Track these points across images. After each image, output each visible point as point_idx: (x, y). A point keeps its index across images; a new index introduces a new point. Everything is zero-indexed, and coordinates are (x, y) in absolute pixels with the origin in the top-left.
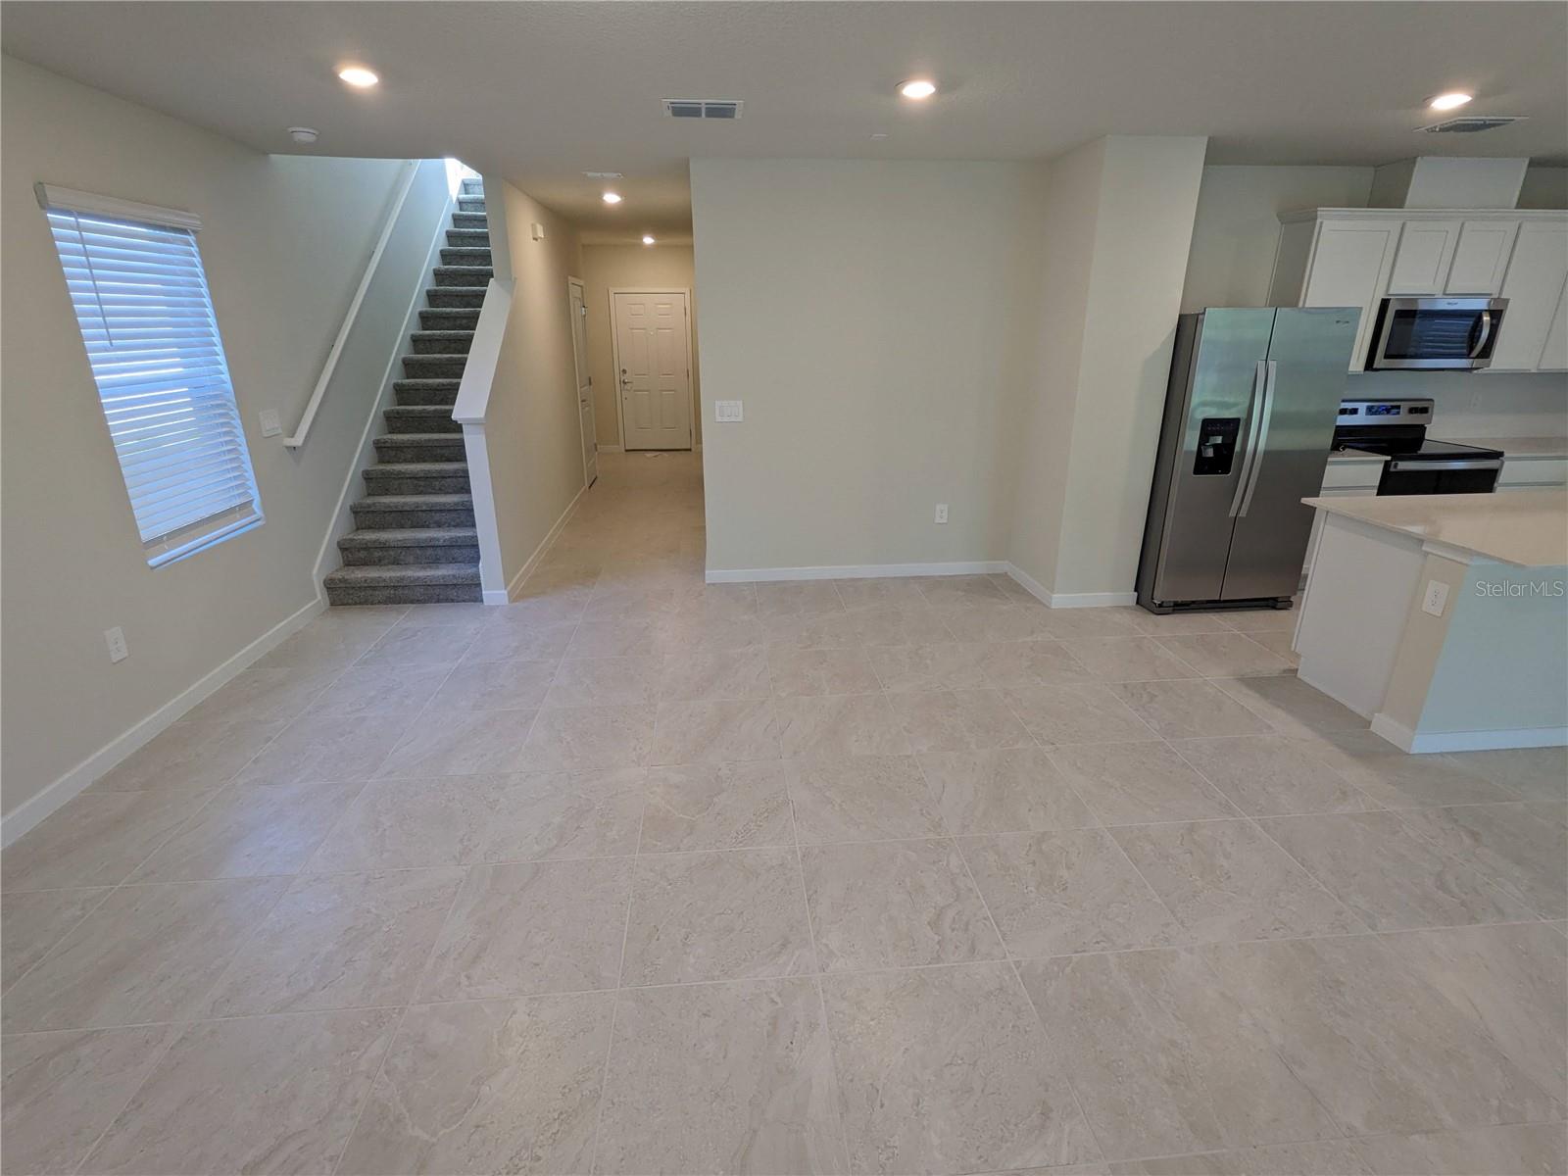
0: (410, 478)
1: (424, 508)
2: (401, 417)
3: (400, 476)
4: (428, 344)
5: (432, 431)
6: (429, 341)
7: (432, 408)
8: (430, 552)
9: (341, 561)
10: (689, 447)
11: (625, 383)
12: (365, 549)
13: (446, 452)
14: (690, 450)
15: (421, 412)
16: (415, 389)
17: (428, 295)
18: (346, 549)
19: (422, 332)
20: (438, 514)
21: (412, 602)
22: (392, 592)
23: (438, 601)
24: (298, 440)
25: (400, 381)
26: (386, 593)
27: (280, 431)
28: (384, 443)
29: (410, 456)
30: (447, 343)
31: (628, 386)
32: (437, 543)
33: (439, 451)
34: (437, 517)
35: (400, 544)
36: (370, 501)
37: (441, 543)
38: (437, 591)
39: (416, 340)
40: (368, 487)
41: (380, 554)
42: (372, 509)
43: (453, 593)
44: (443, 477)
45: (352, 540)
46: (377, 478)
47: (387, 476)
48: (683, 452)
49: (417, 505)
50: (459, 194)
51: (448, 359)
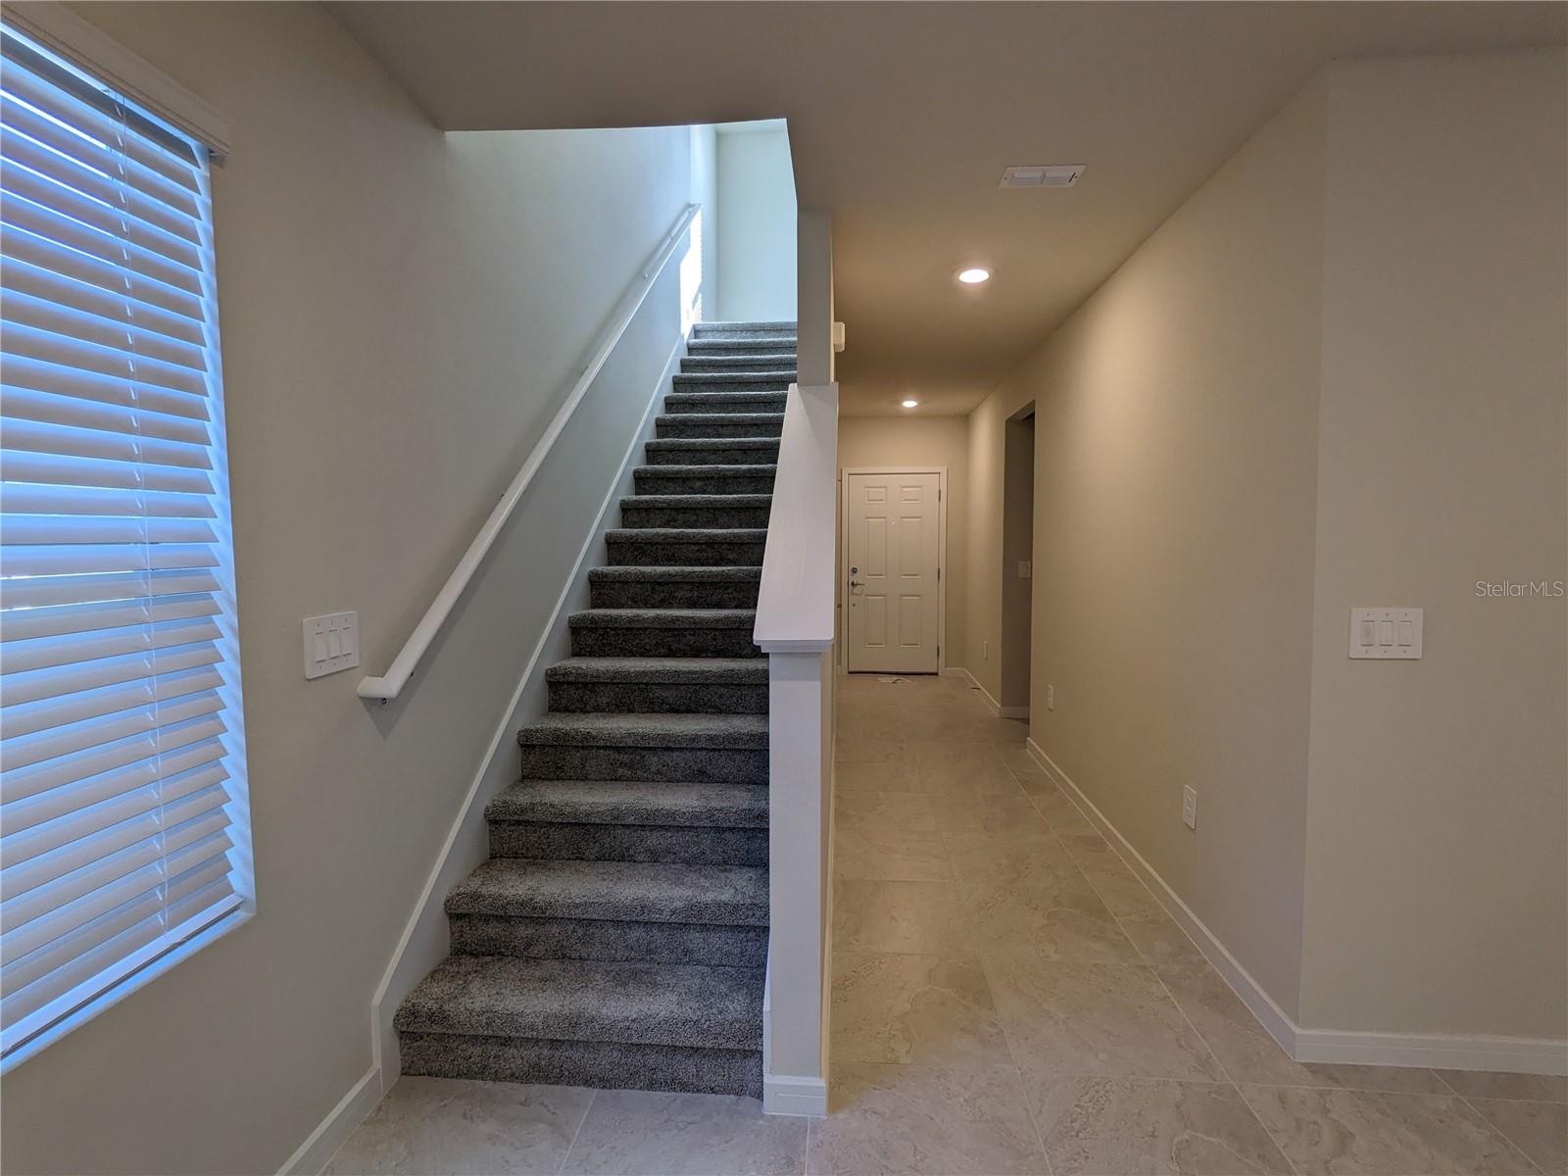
0: (605, 748)
1: (630, 820)
2: (596, 629)
3: (587, 743)
4: (644, 514)
5: (645, 653)
6: (646, 510)
7: (651, 613)
8: (635, 934)
9: (448, 942)
10: (935, 671)
11: (853, 584)
12: (499, 918)
13: (669, 695)
14: (936, 674)
15: (631, 620)
16: (622, 581)
17: (647, 451)
18: (459, 917)
19: (635, 497)
20: (655, 834)
21: (588, 1082)
22: (545, 1052)
23: (651, 1086)
24: (390, 685)
25: (600, 569)
26: (531, 1054)
27: (354, 661)
28: (564, 675)
29: (605, 700)
30: (674, 513)
31: (857, 590)
32: (655, 917)
33: (658, 692)
34: (653, 840)
35: (578, 913)
36: (523, 798)
37: (665, 917)
38: (652, 1059)
39: (626, 509)
40: (525, 762)
41: (530, 931)
42: (529, 816)
43: (687, 1068)
44: (668, 749)
45: (476, 897)
46: (543, 746)
47: (562, 743)
48: (927, 676)
49: (616, 812)
50: (689, 338)
51: (676, 537)
